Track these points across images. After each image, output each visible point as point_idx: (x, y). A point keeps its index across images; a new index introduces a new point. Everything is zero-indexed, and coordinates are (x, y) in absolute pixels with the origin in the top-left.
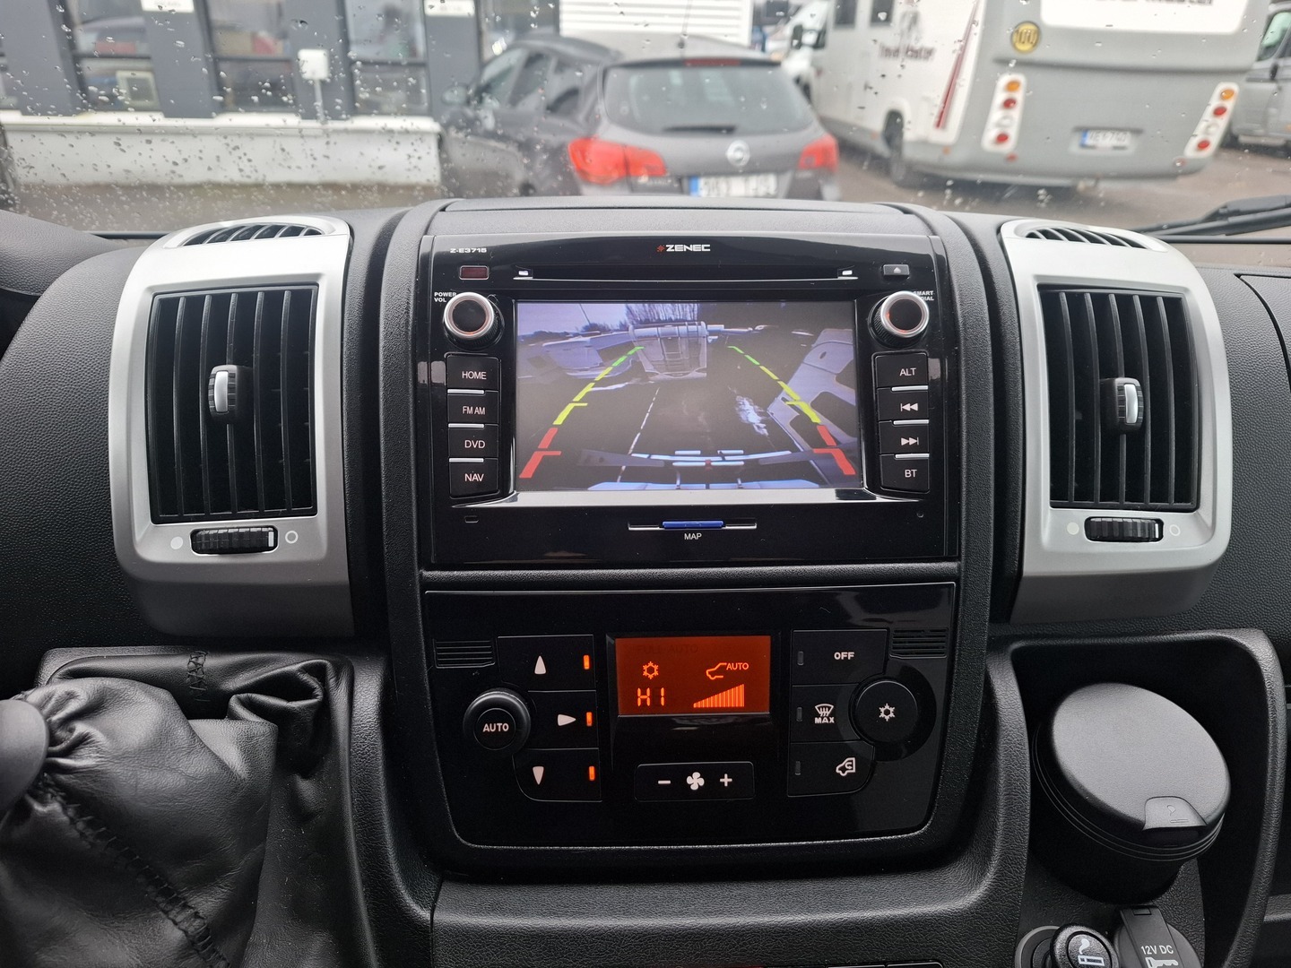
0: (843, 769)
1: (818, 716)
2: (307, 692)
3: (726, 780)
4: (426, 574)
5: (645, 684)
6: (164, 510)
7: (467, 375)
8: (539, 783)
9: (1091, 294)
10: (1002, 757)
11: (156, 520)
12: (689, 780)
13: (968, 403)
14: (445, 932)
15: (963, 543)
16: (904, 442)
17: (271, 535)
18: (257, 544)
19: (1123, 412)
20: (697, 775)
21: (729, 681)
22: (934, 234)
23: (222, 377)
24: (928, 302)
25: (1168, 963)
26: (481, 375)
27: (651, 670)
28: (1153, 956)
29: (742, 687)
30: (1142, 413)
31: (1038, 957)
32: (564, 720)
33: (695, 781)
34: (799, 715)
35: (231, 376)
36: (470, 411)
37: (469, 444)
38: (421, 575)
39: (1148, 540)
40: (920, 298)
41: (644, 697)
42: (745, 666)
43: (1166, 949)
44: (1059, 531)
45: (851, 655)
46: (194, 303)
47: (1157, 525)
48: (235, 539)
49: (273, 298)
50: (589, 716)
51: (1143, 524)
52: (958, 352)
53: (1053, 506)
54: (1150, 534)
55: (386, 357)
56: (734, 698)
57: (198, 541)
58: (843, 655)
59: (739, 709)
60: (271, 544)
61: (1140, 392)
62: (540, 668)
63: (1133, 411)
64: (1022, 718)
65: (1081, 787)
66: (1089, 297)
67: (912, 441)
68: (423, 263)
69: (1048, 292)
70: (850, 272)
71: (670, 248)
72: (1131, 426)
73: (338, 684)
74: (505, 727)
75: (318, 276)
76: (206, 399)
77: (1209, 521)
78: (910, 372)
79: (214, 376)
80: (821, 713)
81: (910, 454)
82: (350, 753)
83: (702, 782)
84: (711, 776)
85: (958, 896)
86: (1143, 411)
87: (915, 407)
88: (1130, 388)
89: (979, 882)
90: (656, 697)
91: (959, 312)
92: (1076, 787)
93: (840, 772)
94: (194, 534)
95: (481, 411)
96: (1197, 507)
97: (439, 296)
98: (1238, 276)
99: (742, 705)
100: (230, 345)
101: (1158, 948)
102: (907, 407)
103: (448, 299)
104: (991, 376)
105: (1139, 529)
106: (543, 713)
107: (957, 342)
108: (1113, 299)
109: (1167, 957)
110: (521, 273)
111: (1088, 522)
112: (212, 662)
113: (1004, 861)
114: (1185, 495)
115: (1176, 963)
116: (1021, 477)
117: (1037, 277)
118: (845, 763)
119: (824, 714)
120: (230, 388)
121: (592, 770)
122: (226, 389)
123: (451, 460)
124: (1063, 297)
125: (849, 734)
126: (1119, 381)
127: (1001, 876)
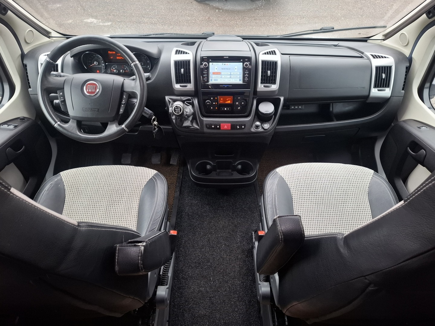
2: (191, 100)
4: (202, 90)
5: (221, 100)
6: (177, 83)
7: (205, 71)
8: (212, 109)
9: (267, 62)
10: (253, 108)
14: (204, 120)
15: (251, 87)
18: (186, 86)
19: (268, 74)
21: (229, 100)
23: (182, 70)
27: (222, 99)
32: (214, 103)
33: (226, 109)
34: (235, 103)
36: (205, 74)
37: (205, 77)
41: (221, 101)
44: (261, 86)
46: (178, 62)
48: (184, 86)
49: (186, 62)
50: (216, 103)
53: (261, 84)
54: (270, 87)
56: (229, 102)
58: (239, 98)
61: (270, 72)
62: (212, 99)
64: (256, 105)
65: (260, 111)
67: (247, 78)
68: (201, 57)
70: (242, 60)
71: (224, 57)
72: (269, 76)
73: (194, 100)
74: (209, 103)
75: (190, 59)
76: (181, 72)
77: (277, 85)
78: (247, 71)
82: (196, 105)
84: (227, 109)
85: (247, 119)
86: (270, 74)
89: (249, 118)
90: (222, 102)
91: (252, 64)
93: (238, 108)
94: (180, 85)
96: (275, 84)
100: (183, 66)
101: (266, 125)
102: (247, 74)
103: (203, 63)
104: (255, 71)
106: (212, 103)
108: (269, 62)
110: (210, 60)
111: (264, 85)
112: (182, 97)
113: (252, 116)
116: (257, 81)
117: (262, 60)
119: (237, 103)
121: (216, 108)
122: (183, 72)
124: (265, 63)
125: (239, 105)
126: (268, 71)
127: (251, 118)
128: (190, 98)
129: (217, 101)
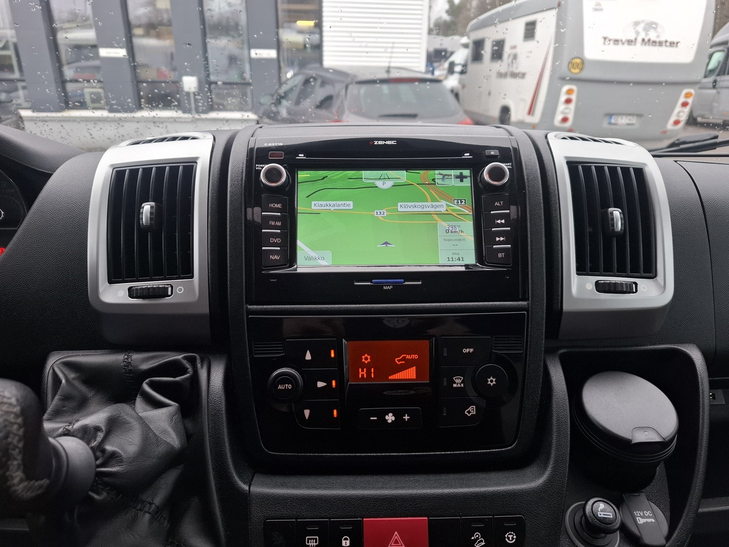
0: (469, 412)
1: (455, 383)
2: (184, 371)
3: (406, 417)
4: (249, 307)
5: (363, 366)
6: (114, 277)
7: (272, 205)
8: (307, 418)
9: (595, 166)
10: (554, 405)
11: (111, 282)
12: (387, 417)
13: (531, 219)
14: (256, 496)
15: (530, 291)
16: (497, 239)
17: (170, 289)
18: (162, 293)
19: (613, 225)
20: (391, 414)
21: (408, 365)
22: (512, 136)
23: (147, 208)
24: (508, 169)
25: (649, 520)
26: (279, 206)
27: (366, 359)
28: (641, 516)
29: (414, 368)
30: (623, 226)
31: (577, 518)
32: (320, 384)
33: (390, 418)
34: (445, 383)
35: (152, 207)
36: (273, 223)
37: (272, 240)
38: (247, 307)
39: (629, 293)
40: (505, 167)
41: (362, 373)
42: (416, 357)
43: (648, 513)
44: (581, 287)
45: (471, 350)
46: (134, 172)
47: (634, 285)
48: (151, 291)
49: (174, 170)
50: (334, 383)
51: (626, 284)
52: (525, 194)
53: (578, 274)
54: (630, 289)
55: (231, 196)
56: (410, 374)
57: (132, 293)
58: (468, 350)
59: (413, 380)
60: (169, 293)
61: (622, 215)
62: (308, 357)
63: (619, 226)
64: (565, 386)
65: (597, 422)
66: (593, 168)
67: (502, 239)
68: (250, 151)
69: (572, 165)
70: (468, 154)
71: (376, 143)
72: (618, 232)
73: (202, 367)
74: (290, 387)
75: (197, 158)
76: (139, 219)
77: (662, 284)
78: (500, 203)
79: (144, 207)
80: (456, 381)
81: (501, 245)
82: (208, 402)
83: (393, 418)
84: (398, 415)
85: (532, 480)
86: (624, 225)
87: (503, 221)
88: (617, 213)
89: (543, 473)
90: (369, 373)
91: (525, 173)
92: (595, 423)
93: (467, 414)
94: (130, 289)
95: (279, 224)
96: (656, 276)
97: (258, 167)
98: (676, 161)
99: (415, 377)
100: (151, 192)
101: (643, 513)
102: (499, 221)
103: (262, 168)
104: (542, 205)
105: (624, 286)
106: (310, 381)
107: (524, 188)
108: (606, 169)
109: (649, 517)
110: (300, 155)
111: (597, 283)
112: (136, 357)
113: (556, 461)
114: (649, 270)
115: (653, 521)
116: (560, 259)
117: (566, 158)
118: (470, 409)
119: (458, 382)
120: (151, 213)
121: (335, 412)
122: (149, 215)
123: (263, 248)
124: (580, 167)
125: (472, 393)
126: (610, 209)
127: (555, 469)
128: (179, 357)
129: (336, 370)
